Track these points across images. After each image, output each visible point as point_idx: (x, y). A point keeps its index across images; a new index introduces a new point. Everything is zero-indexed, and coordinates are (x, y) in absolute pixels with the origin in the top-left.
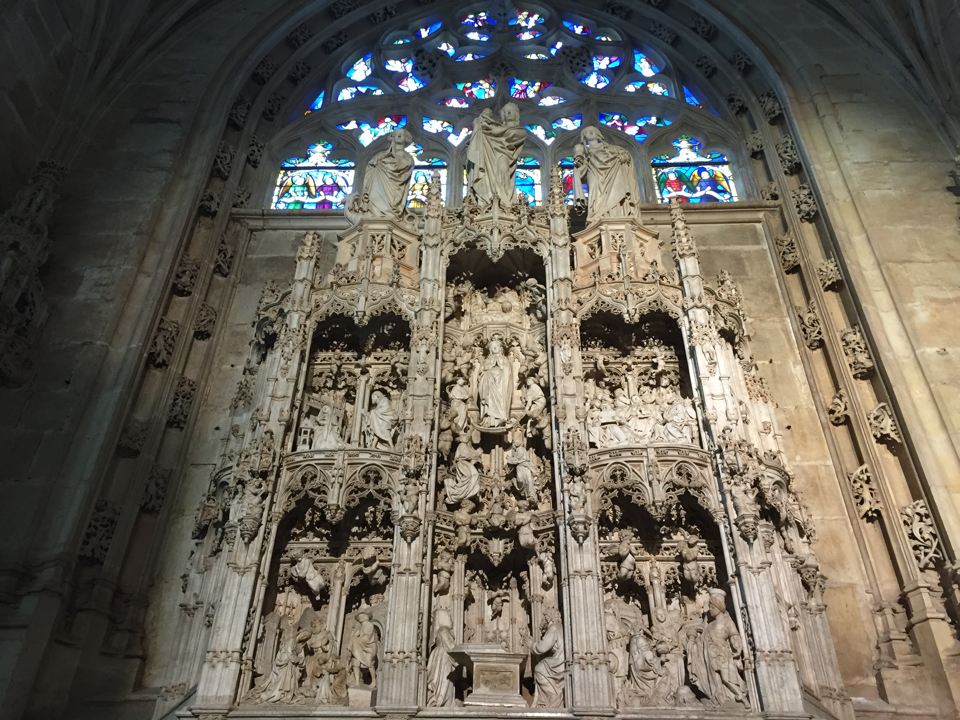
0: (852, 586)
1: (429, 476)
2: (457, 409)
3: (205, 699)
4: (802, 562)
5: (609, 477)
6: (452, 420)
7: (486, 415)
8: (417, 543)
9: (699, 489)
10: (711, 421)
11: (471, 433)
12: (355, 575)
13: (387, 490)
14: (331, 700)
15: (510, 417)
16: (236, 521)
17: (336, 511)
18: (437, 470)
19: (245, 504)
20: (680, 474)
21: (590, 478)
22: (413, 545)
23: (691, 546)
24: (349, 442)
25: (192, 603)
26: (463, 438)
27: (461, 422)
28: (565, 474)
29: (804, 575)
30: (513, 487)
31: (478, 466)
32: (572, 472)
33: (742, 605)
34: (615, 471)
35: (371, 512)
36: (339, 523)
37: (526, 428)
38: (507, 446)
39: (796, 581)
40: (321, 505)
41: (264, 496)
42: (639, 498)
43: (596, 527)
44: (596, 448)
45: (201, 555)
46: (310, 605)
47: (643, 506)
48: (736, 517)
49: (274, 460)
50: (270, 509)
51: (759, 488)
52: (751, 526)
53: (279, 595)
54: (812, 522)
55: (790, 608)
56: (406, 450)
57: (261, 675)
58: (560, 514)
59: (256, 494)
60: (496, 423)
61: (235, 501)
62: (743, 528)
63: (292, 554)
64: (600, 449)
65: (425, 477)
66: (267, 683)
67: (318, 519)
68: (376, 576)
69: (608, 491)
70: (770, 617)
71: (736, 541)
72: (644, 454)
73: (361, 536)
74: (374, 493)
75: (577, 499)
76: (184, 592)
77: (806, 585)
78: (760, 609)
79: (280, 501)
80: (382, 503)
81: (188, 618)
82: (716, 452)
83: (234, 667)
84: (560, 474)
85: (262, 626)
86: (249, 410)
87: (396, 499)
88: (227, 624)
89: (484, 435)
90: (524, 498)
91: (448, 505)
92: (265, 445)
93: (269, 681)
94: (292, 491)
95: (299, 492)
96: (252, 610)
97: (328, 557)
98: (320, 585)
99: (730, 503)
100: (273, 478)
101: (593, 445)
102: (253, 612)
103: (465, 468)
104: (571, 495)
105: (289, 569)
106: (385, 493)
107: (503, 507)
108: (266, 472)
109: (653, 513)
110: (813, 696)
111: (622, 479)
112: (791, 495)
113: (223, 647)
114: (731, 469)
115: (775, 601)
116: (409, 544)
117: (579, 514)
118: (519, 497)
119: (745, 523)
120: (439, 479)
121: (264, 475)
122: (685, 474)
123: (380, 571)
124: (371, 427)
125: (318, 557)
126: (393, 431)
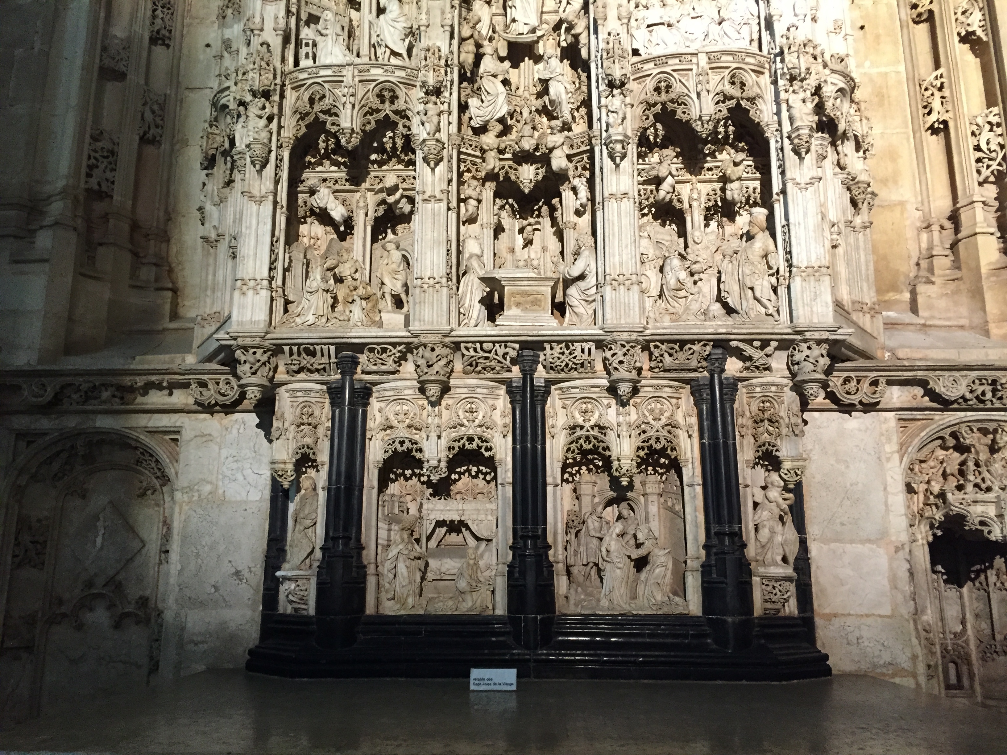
0: (902, 204)
1: (451, 94)
2: (480, 13)
3: (240, 323)
4: (854, 179)
5: (652, 90)
6: (474, 27)
7: (514, 20)
8: (442, 168)
9: (752, 100)
10: (774, 18)
11: (497, 43)
12: (378, 205)
13: (405, 111)
14: (365, 323)
15: (541, 22)
16: (244, 147)
17: (351, 135)
18: (459, 88)
19: (250, 127)
20: (733, 83)
21: (632, 91)
22: (437, 170)
23: (736, 164)
24: (358, 55)
25: (213, 236)
26: (488, 48)
27: (484, 29)
28: (603, 87)
29: (854, 191)
30: (545, 107)
31: (505, 82)
32: (611, 85)
33: (784, 222)
34: (660, 82)
35: (390, 138)
36: (356, 148)
37: (559, 35)
38: (538, 59)
39: (844, 199)
40: (334, 129)
41: (270, 119)
42: (684, 113)
43: (635, 147)
44: (640, 55)
45: (214, 186)
46: (335, 236)
47: (688, 121)
48: (789, 129)
49: (275, 77)
50: (279, 134)
51: (820, 97)
52: (805, 138)
53: (301, 227)
54: (871, 135)
55: (833, 226)
56: (423, 63)
57: (293, 302)
58: (596, 133)
59: (260, 117)
60: (525, 29)
61: (239, 125)
62: (796, 141)
63: (309, 183)
64: (644, 56)
65: (447, 94)
66: (300, 309)
67: (333, 146)
68: (400, 205)
69: (650, 106)
70: (812, 234)
71: (786, 156)
72: (694, 60)
73: (381, 163)
74: (391, 114)
75: (615, 115)
76: (203, 224)
77: (854, 203)
78: (802, 226)
79: (289, 125)
80: (400, 126)
81: (212, 250)
82: (776, 55)
83: (265, 294)
84: (598, 87)
85: (287, 256)
86: (240, 20)
87: (415, 121)
88: (251, 253)
89: (512, 45)
90: (557, 118)
91: (473, 129)
92: (262, 59)
93: (301, 307)
94: (300, 113)
95: (307, 114)
96: (275, 239)
97: (348, 187)
98: (342, 216)
99: (785, 115)
100: (276, 98)
101: (636, 52)
102: (277, 242)
103: (491, 84)
104: (609, 111)
105: (308, 200)
106: (402, 114)
107: (534, 128)
108: (269, 91)
109: (699, 129)
110: (844, 310)
111: (667, 92)
112: (853, 105)
113: (251, 276)
114: (791, 75)
115: (820, 217)
116: (433, 170)
117: (616, 133)
118: (551, 117)
119: (799, 135)
120: (463, 99)
121: (266, 95)
122: (738, 84)
123: (404, 200)
124: (381, 37)
125: (337, 187)
126: (407, 41)
